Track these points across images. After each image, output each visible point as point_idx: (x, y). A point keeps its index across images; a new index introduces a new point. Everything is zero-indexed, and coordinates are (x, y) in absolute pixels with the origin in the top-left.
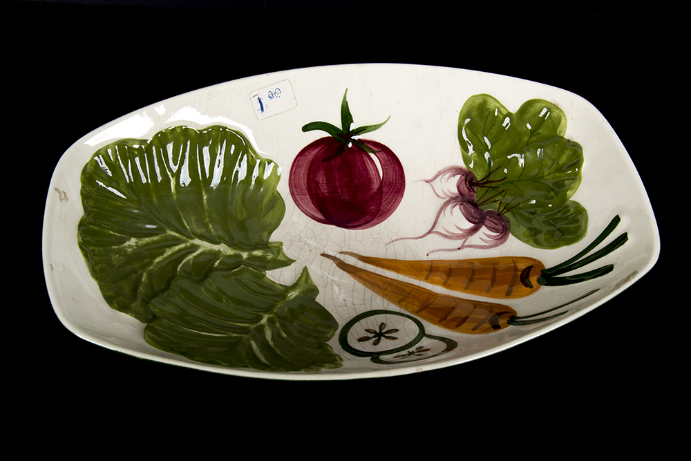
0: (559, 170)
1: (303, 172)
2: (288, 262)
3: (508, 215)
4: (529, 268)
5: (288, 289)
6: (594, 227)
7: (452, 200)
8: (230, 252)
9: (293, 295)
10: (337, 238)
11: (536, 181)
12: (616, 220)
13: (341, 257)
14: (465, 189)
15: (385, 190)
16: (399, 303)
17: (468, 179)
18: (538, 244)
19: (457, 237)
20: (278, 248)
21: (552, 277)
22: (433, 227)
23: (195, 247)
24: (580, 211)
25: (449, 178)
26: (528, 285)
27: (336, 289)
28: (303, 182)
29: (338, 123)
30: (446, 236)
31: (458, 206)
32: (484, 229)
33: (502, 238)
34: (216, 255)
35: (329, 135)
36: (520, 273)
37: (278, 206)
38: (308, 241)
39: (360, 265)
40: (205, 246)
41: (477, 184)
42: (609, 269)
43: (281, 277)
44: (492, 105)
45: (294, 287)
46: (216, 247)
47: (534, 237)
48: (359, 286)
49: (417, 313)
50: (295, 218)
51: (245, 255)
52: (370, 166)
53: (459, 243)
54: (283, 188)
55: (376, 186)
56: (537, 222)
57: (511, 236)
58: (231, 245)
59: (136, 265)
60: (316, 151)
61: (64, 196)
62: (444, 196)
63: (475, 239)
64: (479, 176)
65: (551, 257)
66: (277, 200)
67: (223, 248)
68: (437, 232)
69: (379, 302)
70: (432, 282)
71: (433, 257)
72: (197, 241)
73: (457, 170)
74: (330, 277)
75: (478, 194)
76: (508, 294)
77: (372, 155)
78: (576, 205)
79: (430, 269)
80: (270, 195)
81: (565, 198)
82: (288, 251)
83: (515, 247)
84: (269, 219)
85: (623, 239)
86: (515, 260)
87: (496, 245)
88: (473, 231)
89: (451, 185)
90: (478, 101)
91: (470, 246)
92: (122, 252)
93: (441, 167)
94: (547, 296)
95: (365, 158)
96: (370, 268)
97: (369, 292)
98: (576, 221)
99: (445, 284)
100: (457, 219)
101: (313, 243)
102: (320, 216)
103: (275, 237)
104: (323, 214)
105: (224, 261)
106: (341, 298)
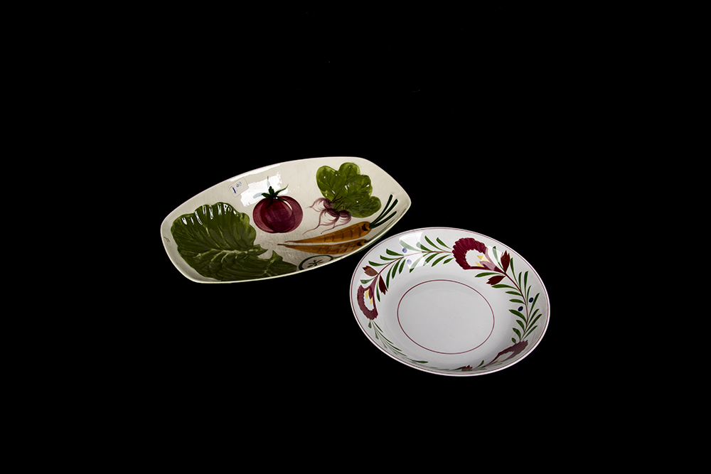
0: (363, 187)
1: (258, 215)
2: (265, 251)
3: (348, 210)
4: (364, 225)
5: (269, 260)
6: (384, 202)
7: (324, 211)
8: (239, 252)
9: (272, 261)
10: (280, 237)
11: (355, 193)
12: (391, 196)
13: (286, 243)
14: (327, 205)
15: (295, 214)
16: (317, 252)
17: (327, 201)
18: (364, 216)
19: (331, 224)
20: (258, 247)
21: (374, 225)
23: (225, 254)
24: (377, 199)
25: (319, 203)
26: (366, 230)
27: (289, 255)
28: (260, 219)
29: (267, 192)
30: (326, 225)
31: (327, 213)
32: (340, 218)
33: (349, 219)
34: (235, 255)
35: (265, 198)
36: (362, 228)
37: (252, 231)
38: (270, 241)
39: (295, 244)
40: (229, 252)
41: (331, 202)
42: (395, 213)
43: (266, 256)
44: (328, 170)
45: (272, 258)
46: (233, 252)
47: (363, 214)
48: (298, 251)
49: (326, 253)
50: (261, 234)
51: (246, 252)
53: (332, 226)
54: (252, 223)
55: (290, 214)
56: (361, 209)
57: (352, 217)
58: (239, 249)
59: (205, 263)
60: (262, 205)
61: (168, 241)
62: (319, 210)
63: (338, 223)
64: (331, 199)
65: (371, 218)
66: (251, 229)
67: (235, 251)
68: (322, 225)
69: (309, 255)
70: (328, 242)
71: (323, 234)
72: (225, 251)
73: (321, 199)
74: (285, 251)
75: (333, 206)
76: (360, 236)
77: (285, 202)
78: (373, 197)
79: (325, 238)
80: (247, 227)
81: (369, 196)
82: (264, 247)
83: (355, 220)
84: (251, 236)
85: (396, 202)
86: (357, 225)
87: (348, 222)
88: (336, 220)
89: (321, 206)
90: (322, 169)
91: (337, 226)
92: (197, 259)
93: (315, 200)
94: (374, 231)
95: (282, 203)
96: (299, 244)
97: (303, 252)
98: (376, 203)
99: (333, 241)
100: (328, 218)
101: (272, 241)
102: (272, 231)
103: (256, 243)
105: (239, 255)
106: (293, 257)
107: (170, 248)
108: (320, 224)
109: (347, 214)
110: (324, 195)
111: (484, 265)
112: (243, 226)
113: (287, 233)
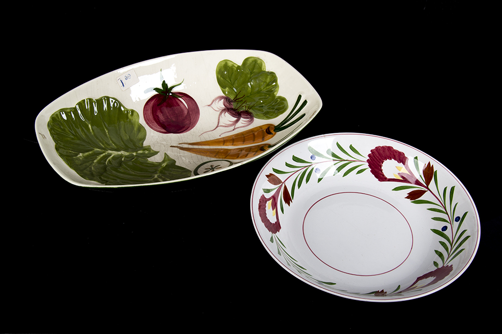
0: (268, 85)
1: (149, 112)
2: (156, 153)
3: (251, 111)
4: (269, 128)
5: (160, 164)
6: (291, 104)
7: (223, 110)
8: (127, 154)
9: (164, 165)
10: (174, 138)
11: (259, 92)
12: (300, 97)
13: (181, 146)
14: (227, 104)
15: (190, 113)
16: (215, 157)
17: (227, 99)
18: (268, 118)
19: (231, 125)
20: (148, 148)
21: (279, 128)
22: (218, 124)
23: (110, 155)
24: (283, 100)
25: (219, 101)
26: (270, 133)
27: (184, 158)
28: (151, 117)
29: (160, 87)
30: (226, 126)
31: (227, 113)
32: (242, 119)
33: (252, 120)
34: (121, 156)
35: (157, 93)
36: (265, 130)
37: (142, 130)
38: (162, 142)
39: (191, 146)
40: (114, 153)
41: (232, 101)
42: (304, 115)
43: (156, 159)
44: (230, 64)
45: (163, 162)
46: (120, 153)
47: (267, 115)
48: (194, 155)
49: (225, 158)
50: (152, 134)
51: (135, 154)
52: (180, 104)
53: (232, 128)
54: (142, 121)
55: (186, 112)
56: (265, 109)
57: (255, 119)
58: (126, 150)
59: (87, 164)
60: (153, 101)
61: (44, 137)
62: (217, 110)
63: (239, 124)
64: (232, 98)
65: (276, 121)
66: (141, 128)
67: (122, 152)
68: (221, 126)
69: (206, 159)
70: (227, 145)
71: (223, 136)
72: (110, 152)
73: (221, 98)
74: (179, 154)
75: (234, 105)
76: (263, 140)
77: (180, 99)
78: (280, 97)
79: (224, 141)
80: (137, 126)
81: (274, 96)
82: (154, 149)
83: (258, 122)
84: (140, 136)
85: (305, 102)
86: (261, 127)
87: (250, 124)
88: (237, 121)
89: (221, 105)
90: (223, 63)
92: (78, 159)
93: (213, 98)
94: (280, 135)
95: (177, 100)
96: (196, 147)
97: (199, 156)
98: (282, 103)
99: (233, 145)
100: (228, 118)
101: (164, 143)
102: (164, 131)
103: (145, 144)
104: (165, 130)
105: (126, 157)
106: (187, 161)
107: (46, 146)
108: (219, 125)
109: (249, 115)
110: (224, 92)
111: (402, 177)
112: (132, 124)
113: (182, 134)
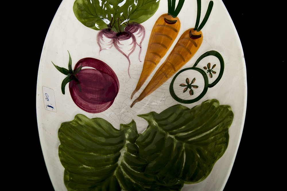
4: (165, 19)
7: (114, 42)
8: (125, 149)
9: (155, 123)
13: (135, 98)
14: (111, 35)
15: (101, 70)
16: (167, 78)
17: (106, 31)
18: (152, 13)
19: (135, 46)
21: (175, 12)
22: (125, 56)
25: (103, 40)
26: (174, 22)
27: (153, 104)
30: (133, 51)
31: (119, 41)
32: (135, 34)
33: (142, 28)
34: (128, 155)
35: (69, 83)
36: (167, 24)
37: (99, 121)
38: (122, 112)
39: (141, 91)
40: (122, 159)
41: (110, 29)
43: (142, 126)
45: (149, 122)
46: (123, 154)
48: (153, 93)
49: (175, 71)
50: (108, 115)
51: (128, 142)
52: (88, 72)
54: (90, 116)
55: (98, 73)
57: (142, 24)
58: (121, 147)
60: (75, 93)
62: (111, 46)
63: (138, 40)
67: (123, 151)
68: (129, 55)
70: (158, 62)
71: (143, 59)
73: (100, 35)
74: (146, 105)
75: (115, 31)
76: (176, 31)
77: (83, 68)
79: (152, 61)
82: (127, 121)
83: (149, 24)
87: (144, 32)
88: (134, 39)
89: (107, 40)
91: (141, 43)
95: (83, 72)
96: (143, 87)
97: (158, 90)
99: (161, 57)
100: (126, 44)
101: (123, 110)
102: (109, 103)
103: (117, 126)
104: (108, 101)
106: (159, 102)
108: (127, 55)
109: (135, 26)
110: (96, 29)
112: (88, 125)
113: (120, 91)
